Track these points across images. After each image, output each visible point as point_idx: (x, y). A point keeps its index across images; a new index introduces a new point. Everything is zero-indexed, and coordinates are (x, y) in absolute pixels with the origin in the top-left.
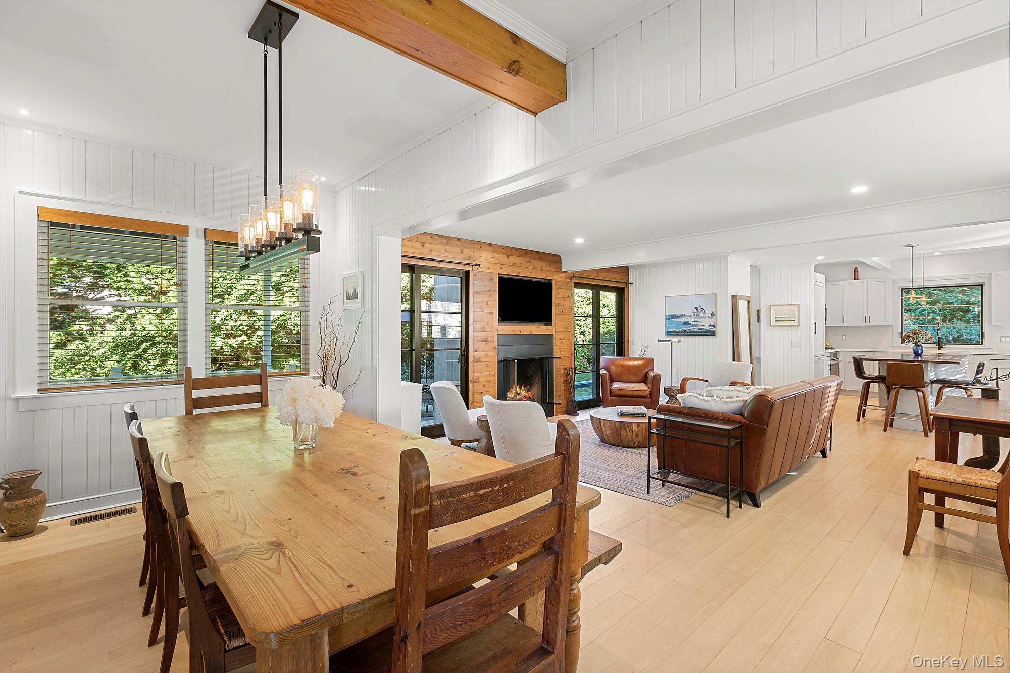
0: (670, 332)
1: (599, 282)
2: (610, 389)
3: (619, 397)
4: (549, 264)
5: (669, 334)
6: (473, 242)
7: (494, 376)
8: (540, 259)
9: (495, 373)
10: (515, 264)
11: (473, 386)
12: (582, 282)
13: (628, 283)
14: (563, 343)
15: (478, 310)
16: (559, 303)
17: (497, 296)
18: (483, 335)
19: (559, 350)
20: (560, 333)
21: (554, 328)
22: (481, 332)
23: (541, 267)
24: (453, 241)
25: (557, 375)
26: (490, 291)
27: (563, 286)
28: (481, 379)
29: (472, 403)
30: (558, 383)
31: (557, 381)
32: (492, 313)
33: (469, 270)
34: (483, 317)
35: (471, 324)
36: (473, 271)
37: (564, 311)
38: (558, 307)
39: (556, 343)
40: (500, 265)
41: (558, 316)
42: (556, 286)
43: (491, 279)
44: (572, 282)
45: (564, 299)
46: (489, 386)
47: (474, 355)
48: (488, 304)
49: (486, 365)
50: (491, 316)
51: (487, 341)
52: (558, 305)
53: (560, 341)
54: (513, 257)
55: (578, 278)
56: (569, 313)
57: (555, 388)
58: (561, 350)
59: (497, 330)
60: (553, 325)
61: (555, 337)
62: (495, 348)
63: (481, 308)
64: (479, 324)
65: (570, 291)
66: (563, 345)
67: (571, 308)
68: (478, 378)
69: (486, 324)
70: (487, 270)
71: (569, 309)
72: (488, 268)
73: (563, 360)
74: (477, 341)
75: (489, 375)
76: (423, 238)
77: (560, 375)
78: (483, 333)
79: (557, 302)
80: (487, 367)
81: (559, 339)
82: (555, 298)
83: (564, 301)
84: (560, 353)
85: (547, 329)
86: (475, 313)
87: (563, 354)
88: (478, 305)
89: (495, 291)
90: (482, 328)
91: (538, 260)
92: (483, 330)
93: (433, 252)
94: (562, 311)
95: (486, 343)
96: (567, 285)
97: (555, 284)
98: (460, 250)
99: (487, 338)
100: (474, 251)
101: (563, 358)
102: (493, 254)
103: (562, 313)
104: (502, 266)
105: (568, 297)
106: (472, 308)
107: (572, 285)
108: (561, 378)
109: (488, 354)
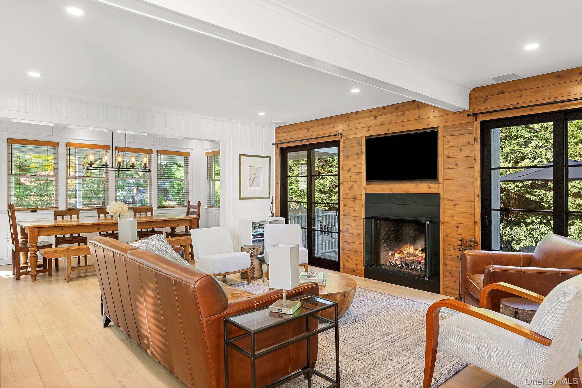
2: (467, 277)
7: (362, 230)
9: (362, 228)
10: (384, 123)
14: (458, 205)
15: (346, 172)
16: (449, 154)
17: (364, 157)
18: (351, 194)
19: (450, 214)
20: (452, 192)
21: (440, 185)
22: (349, 191)
23: (419, 117)
24: (327, 120)
25: (446, 245)
26: (357, 154)
27: (457, 131)
28: (350, 231)
29: (342, 249)
30: (447, 255)
31: (446, 252)
32: (360, 173)
33: (339, 140)
34: (352, 177)
35: (341, 184)
36: (342, 140)
37: (459, 163)
38: (448, 160)
39: (445, 205)
40: (367, 128)
41: (449, 171)
42: (444, 133)
43: (358, 143)
44: (476, 122)
45: (461, 148)
46: (356, 238)
47: (344, 210)
48: (356, 165)
49: (354, 220)
50: (358, 177)
51: (355, 198)
52: (448, 157)
53: (452, 203)
54: (382, 116)
55: (490, 114)
56: (470, 165)
57: (443, 260)
58: (455, 214)
59: (365, 189)
60: (439, 183)
61: (442, 197)
62: (363, 205)
63: (350, 169)
64: (347, 184)
65: (472, 135)
66: (457, 208)
67: (476, 158)
68: (347, 229)
69: (354, 184)
70: (355, 136)
71: (470, 160)
72: (356, 134)
73: (457, 227)
74: (347, 198)
75: (356, 229)
76: (308, 125)
77: (452, 246)
78: (352, 192)
79: (446, 153)
80: (355, 221)
81: (450, 200)
82: (442, 149)
83: (461, 150)
84: (451, 217)
85: (429, 188)
86: (344, 174)
87: (458, 219)
88: (347, 168)
89: (362, 153)
90: (350, 187)
91: (415, 110)
92: (352, 188)
93: (314, 133)
94: (456, 164)
95: (354, 200)
96: (466, 128)
97: (443, 132)
98: (332, 125)
99: (355, 196)
100: (343, 123)
101: (458, 225)
102: (360, 120)
103: (456, 167)
104: (369, 128)
105: (469, 143)
106: (341, 171)
107: (475, 126)
108: (454, 250)
109: (356, 210)
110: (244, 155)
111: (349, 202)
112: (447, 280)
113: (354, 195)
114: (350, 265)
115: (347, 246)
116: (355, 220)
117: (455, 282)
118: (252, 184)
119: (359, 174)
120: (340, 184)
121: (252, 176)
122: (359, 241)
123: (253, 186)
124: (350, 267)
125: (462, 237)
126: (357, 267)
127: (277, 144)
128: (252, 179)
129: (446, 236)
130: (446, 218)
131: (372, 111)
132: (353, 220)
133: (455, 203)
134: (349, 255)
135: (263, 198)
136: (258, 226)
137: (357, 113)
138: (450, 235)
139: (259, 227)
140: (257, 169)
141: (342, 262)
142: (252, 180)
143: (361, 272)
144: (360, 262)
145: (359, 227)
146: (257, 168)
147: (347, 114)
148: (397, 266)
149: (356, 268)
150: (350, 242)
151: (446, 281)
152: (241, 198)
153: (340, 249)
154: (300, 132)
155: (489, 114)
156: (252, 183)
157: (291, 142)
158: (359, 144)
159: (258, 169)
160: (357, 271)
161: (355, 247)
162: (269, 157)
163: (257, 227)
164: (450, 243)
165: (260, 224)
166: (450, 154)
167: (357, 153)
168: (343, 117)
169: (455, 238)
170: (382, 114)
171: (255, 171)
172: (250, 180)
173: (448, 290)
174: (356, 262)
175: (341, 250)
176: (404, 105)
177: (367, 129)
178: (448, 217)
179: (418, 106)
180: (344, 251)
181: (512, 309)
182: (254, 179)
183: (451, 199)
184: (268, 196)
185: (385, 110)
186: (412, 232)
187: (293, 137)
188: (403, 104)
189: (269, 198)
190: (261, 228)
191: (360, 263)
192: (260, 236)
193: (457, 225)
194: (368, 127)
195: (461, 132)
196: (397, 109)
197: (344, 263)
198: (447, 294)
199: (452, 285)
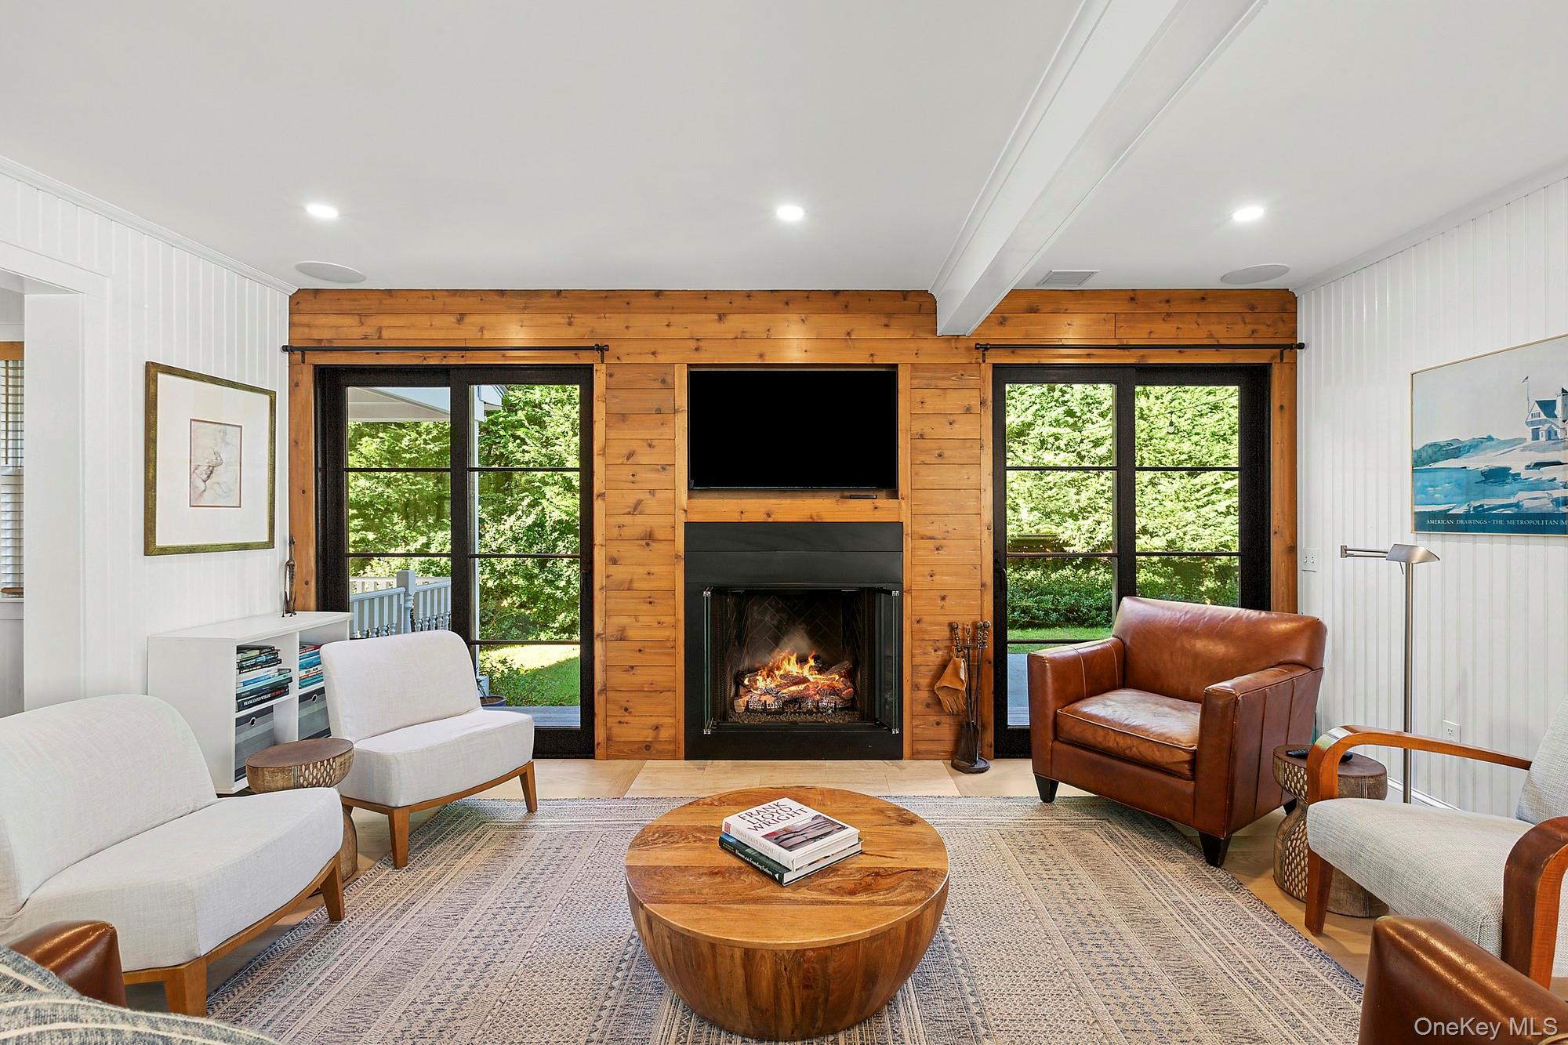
0: (1433, 515)
1: (1119, 357)
2: (1056, 714)
3: (1083, 748)
4: (884, 320)
5: (1425, 523)
6: (604, 295)
7: (674, 627)
8: (846, 308)
9: (677, 621)
10: (748, 335)
11: (606, 649)
12: (1035, 361)
13: (1292, 347)
14: (945, 549)
15: (620, 462)
16: (925, 431)
17: (682, 422)
18: (638, 524)
19: (926, 570)
20: (932, 518)
21: (903, 503)
22: (630, 517)
23: (848, 334)
24: (543, 300)
25: (917, 643)
26: (659, 411)
27: (943, 378)
28: (631, 633)
29: (604, 690)
30: (920, 665)
31: (918, 660)
32: (668, 467)
33: (593, 365)
34: (637, 478)
35: (598, 496)
36: (604, 366)
37: (947, 453)
38: (920, 443)
39: (915, 549)
40: (694, 341)
41: (923, 470)
42: (912, 381)
43: (664, 381)
44: (983, 365)
45: (951, 418)
46: (656, 653)
47: (610, 573)
48: (654, 444)
49: (648, 600)
50: (662, 476)
51: (649, 538)
52: (922, 436)
53: (931, 544)
54: (742, 316)
55: (1013, 352)
56: (972, 458)
57: (909, 678)
58: (937, 569)
59: (686, 511)
60: (900, 497)
61: (907, 530)
62: (677, 557)
63: (630, 455)
64: (623, 497)
65: (976, 393)
66: (943, 555)
67: (984, 443)
68: (623, 630)
69: (648, 496)
70: (650, 359)
71: (971, 447)
72: (654, 353)
73: (943, 598)
74: (620, 539)
75: (656, 625)
76: (461, 304)
77: (930, 643)
78: (639, 519)
79: (917, 427)
80: (650, 603)
81: (926, 536)
82: (908, 417)
83: (951, 424)
84: (929, 578)
85: (876, 508)
86: (611, 467)
87: (945, 580)
88: (619, 450)
89: (675, 411)
90: (633, 505)
91: (838, 315)
92: (639, 509)
93: (485, 332)
94: (940, 455)
95: (648, 544)
96: (962, 375)
97: (908, 378)
98: (563, 318)
99: (651, 531)
100: (607, 315)
101: (945, 594)
102: (670, 316)
103: (939, 461)
104: (701, 344)
105: (968, 410)
106: (600, 457)
107: (983, 373)
108: (935, 651)
109: (652, 571)
110: (170, 371)
111: (630, 551)
112: (919, 723)
113: (648, 530)
114: (636, 730)
115: (619, 678)
116: (651, 600)
117: (938, 724)
118: (204, 491)
119: (663, 469)
120: (595, 497)
121: (204, 460)
122: (668, 661)
123: (207, 499)
124: (635, 739)
125: (952, 619)
126: (658, 734)
127: (303, 350)
128: (203, 471)
129: (918, 622)
130: (918, 579)
131: (708, 297)
132: (645, 602)
133: (938, 543)
134: (627, 705)
135: (246, 547)
136: (256, 657)
137: (658, 294)
138: (926, 619)
139: (260, 659)
140: (225, 433)
141: (603, 728)
142: (205, 477)
143: (671, 747)
144: (669, 718)
145: (663, 619)
146: (222, 426)
147: (621, 293)
148: (765, 710)
149: (657, 736)
150: (632, 667)
151: (917, 726)
152: (150, 548)
153: (596, 691)
154: (424, 320)
155: (1010, 350)
156: (202, 486)
157: (378, 350)
158: (666, 384)
159: (228, 431)
160: (657, 746)
161: (650, 678)
162: (272, 394)
163: (253, 662)
164: (927, 637)
165: (261, 648)
166: (927, 430)
167: (659, 409)
168: (606, 297)
169: (939, 624)
170: (743, 311)
171: (215, 439)
172: (194, 475)
173: (922, 747)
174: (654, 721)
175: (599, 694)
176: (808, 297)
177: (693, 344)
178: (924, 576)
179: (846, 306)
180: (611, 694)
181: (1353, 780)
182: (212, 472)
183: (929, 534)
184: (266, 539)
185: (750, 302)
186: (769, 619)
187: (386, 334)
188: (806, 294)
189: (270, 544)
190: (268, 663)
191: (670, 720)
192: (265, 697)
193: (943, 593)
194: (698, 340)
195: (950, 382)
196: (787, 303)
197: (609, 729)
198: (920, 756)
199: (931, 732)
